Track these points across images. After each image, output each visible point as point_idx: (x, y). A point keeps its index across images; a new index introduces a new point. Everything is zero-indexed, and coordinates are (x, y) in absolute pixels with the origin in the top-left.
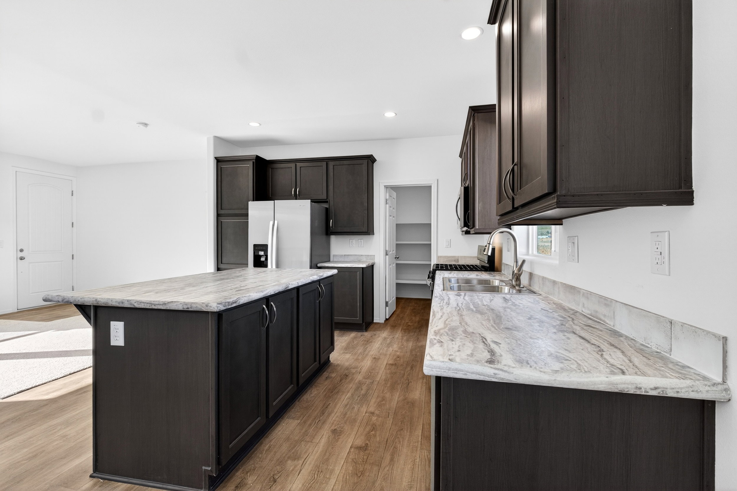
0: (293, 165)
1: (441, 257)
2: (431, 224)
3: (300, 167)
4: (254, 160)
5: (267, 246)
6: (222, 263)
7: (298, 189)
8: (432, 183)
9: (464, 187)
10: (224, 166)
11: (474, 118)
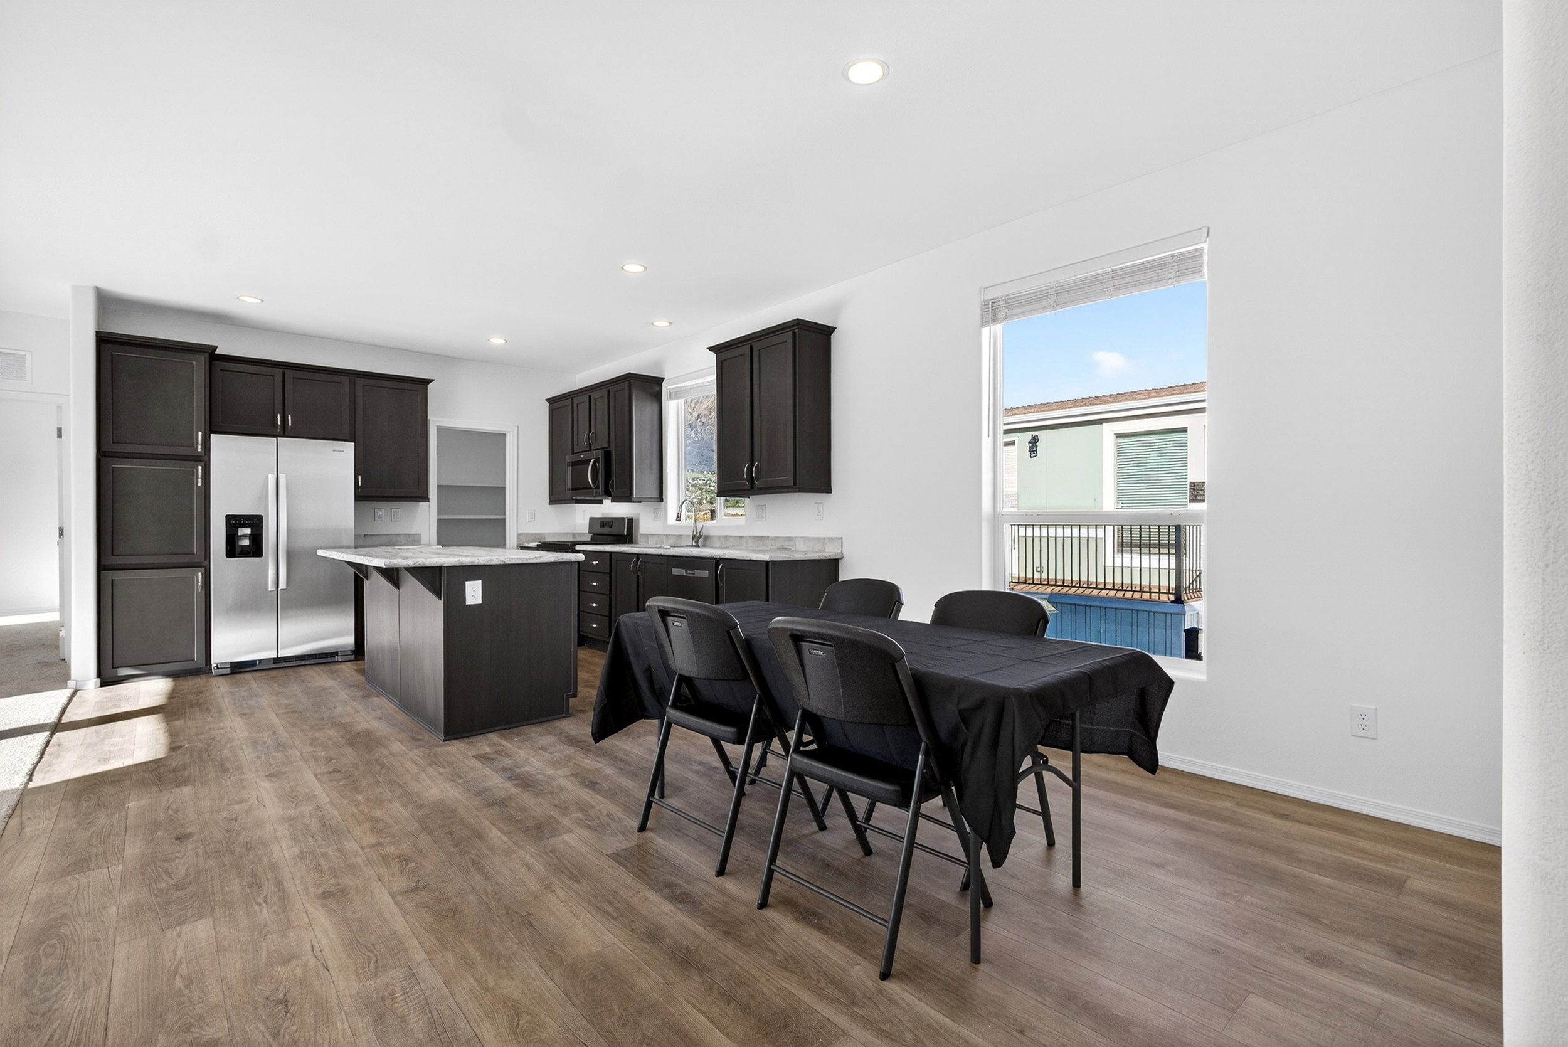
0: (278, 372)
1: (521, 534)
2: (505, 488)
3: (294, 378)
4: (207, 355)
5: (259, 519)
6: (115, 553)
7: (290, 417)
8: (509, 432)
9: (605, 451)
10: (119, 352)
11: (630, 383)
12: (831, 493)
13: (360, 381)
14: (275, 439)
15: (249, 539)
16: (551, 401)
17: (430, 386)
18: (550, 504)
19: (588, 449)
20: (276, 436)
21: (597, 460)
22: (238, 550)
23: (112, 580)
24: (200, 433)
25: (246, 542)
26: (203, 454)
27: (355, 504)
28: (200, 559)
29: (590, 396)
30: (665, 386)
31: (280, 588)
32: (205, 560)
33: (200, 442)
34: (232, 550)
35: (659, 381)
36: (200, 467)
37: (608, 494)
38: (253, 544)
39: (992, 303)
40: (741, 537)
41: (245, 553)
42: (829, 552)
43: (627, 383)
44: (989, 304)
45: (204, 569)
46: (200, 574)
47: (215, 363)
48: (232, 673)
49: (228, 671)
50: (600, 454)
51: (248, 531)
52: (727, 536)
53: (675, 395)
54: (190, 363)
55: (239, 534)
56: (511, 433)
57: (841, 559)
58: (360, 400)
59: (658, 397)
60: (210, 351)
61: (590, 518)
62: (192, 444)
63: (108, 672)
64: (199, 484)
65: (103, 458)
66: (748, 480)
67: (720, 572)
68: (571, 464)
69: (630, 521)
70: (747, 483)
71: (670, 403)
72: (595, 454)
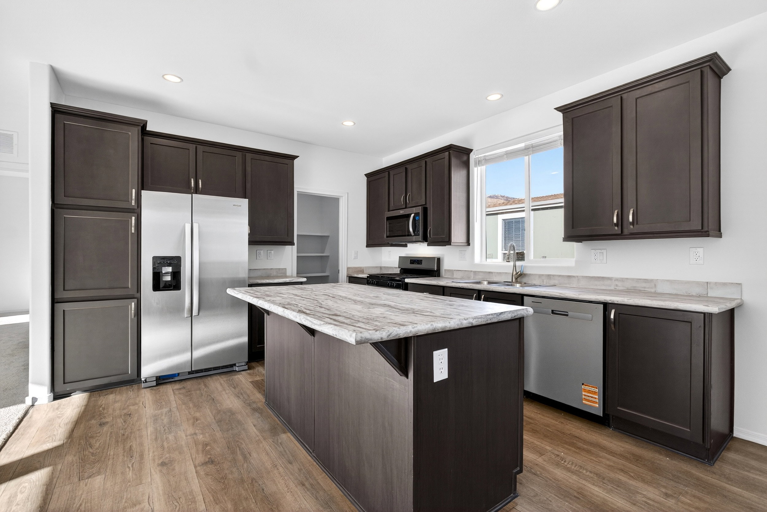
0: (192, 147)
1: (350, 268)
3: (203, 152)
4: (140, 128)
5: (178, 259)
6: (66, 288)
7: (200, 181)
8: (342, 196)
9: (424, 207)
10: (70, 122)
11: (449, 153)
12: (721, 237)
13: (249, 156)
14: (191, 195)
15: (171, 275)
16: (368, 176)
17: (296, 161)
18: (366, 247)
19: (404, 207)
20: (192, 194)
21: (417, 214)
22: (162, 285)
23: (64, 310)
24: (134, 191)
25: (168, 278)
26: (136, 207)
27: (248, 246)
28: (133, 292)
29: (406, 168)
30: (473, 156)
31: (194, 315)
32: (137, 292)
33: (134, 197)
34: (157, 286)
35: (468, 152)
36: (133, 218)
37: (425, 239)
38: (174, 279)
40: (569, 277)
41: (169, 287)
43: (447, 153)
45: (136, 300)
46: (133, 304)
47: (145, 138)
48: (158, 385)
49: (154, 383)
50: (419, 210)
51: (170, 269)
53: (479, 163)
54: (127, 133)
55: (163, 272)
56: (344, 197)
57: (739, 307)
58: (249, 169)
59: (466, 165)
60: (142, 125)
61: (399, 257)
62: (127, 199)
63: (60, 388)
64: (133, 231)
65: (57, 209)
66: (617, 225)
67: (612, 316)
68: (389, 219)
69: (439, 260)
70: (616, 228)
71: (475, 169)
72: (415, 210)
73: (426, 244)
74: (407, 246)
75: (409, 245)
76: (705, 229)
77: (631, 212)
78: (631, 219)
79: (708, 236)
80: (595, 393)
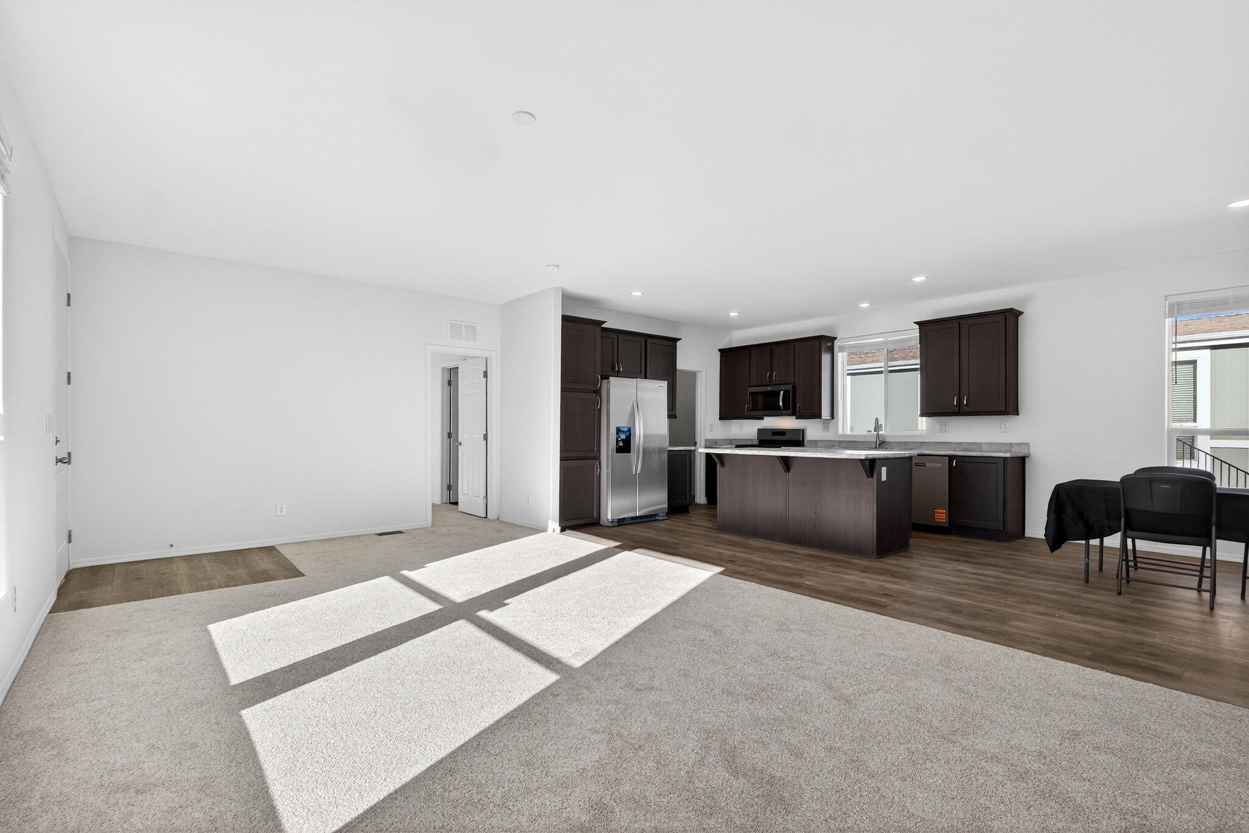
0: (615, 336)
3: (622, 340)
4: (600, 327)
5: (630, 428)
7: (621, 365)
8: (701, 372)
9: (793, 385)
11: (819, 341)
12: (1018, 415)
14: (636, 379)
16: (722, 351)
17: (678, 343)
18: (720, 419)
19: (768, 384)
21: (786, 391)
24: (599, 376)
28: (597, 454)
29: (771, 349)
30: (837, 343)
31: (638, 472)
33: (599, 381)
35: (833, 339)
36: (598, 397)
37: (794, 413)
39: (1177, 304)
42: (1018, 452)
44: (1175, 305)
45: (598, 460)
46: (597, 463)
47: (604, 332)
49: (616, 524)
50: (790, 387)
51: (624, 437)
52: (906, 442)
53: (842, 349)
54: (594, 332)
55: (620, 439)
57: (1028, 456)
58: (649, 353)
59: (831, 350)
60: (601, 324)
61: (758, 429)
62: (595, 383)
64: (598, 408)
66: (956, 406)
67: (954, 464)
68: (751, 394)
69: (803, 430)
70: (956, 408)
71: (840, 354)
72: (784, 387)
73: (795, 417)
74: (763, 419)
75: (765, 418)
76: (1007, 411)
77: (965, 398)
78: (965, 403)
79: (1008, 415)
80: (943, 513)
